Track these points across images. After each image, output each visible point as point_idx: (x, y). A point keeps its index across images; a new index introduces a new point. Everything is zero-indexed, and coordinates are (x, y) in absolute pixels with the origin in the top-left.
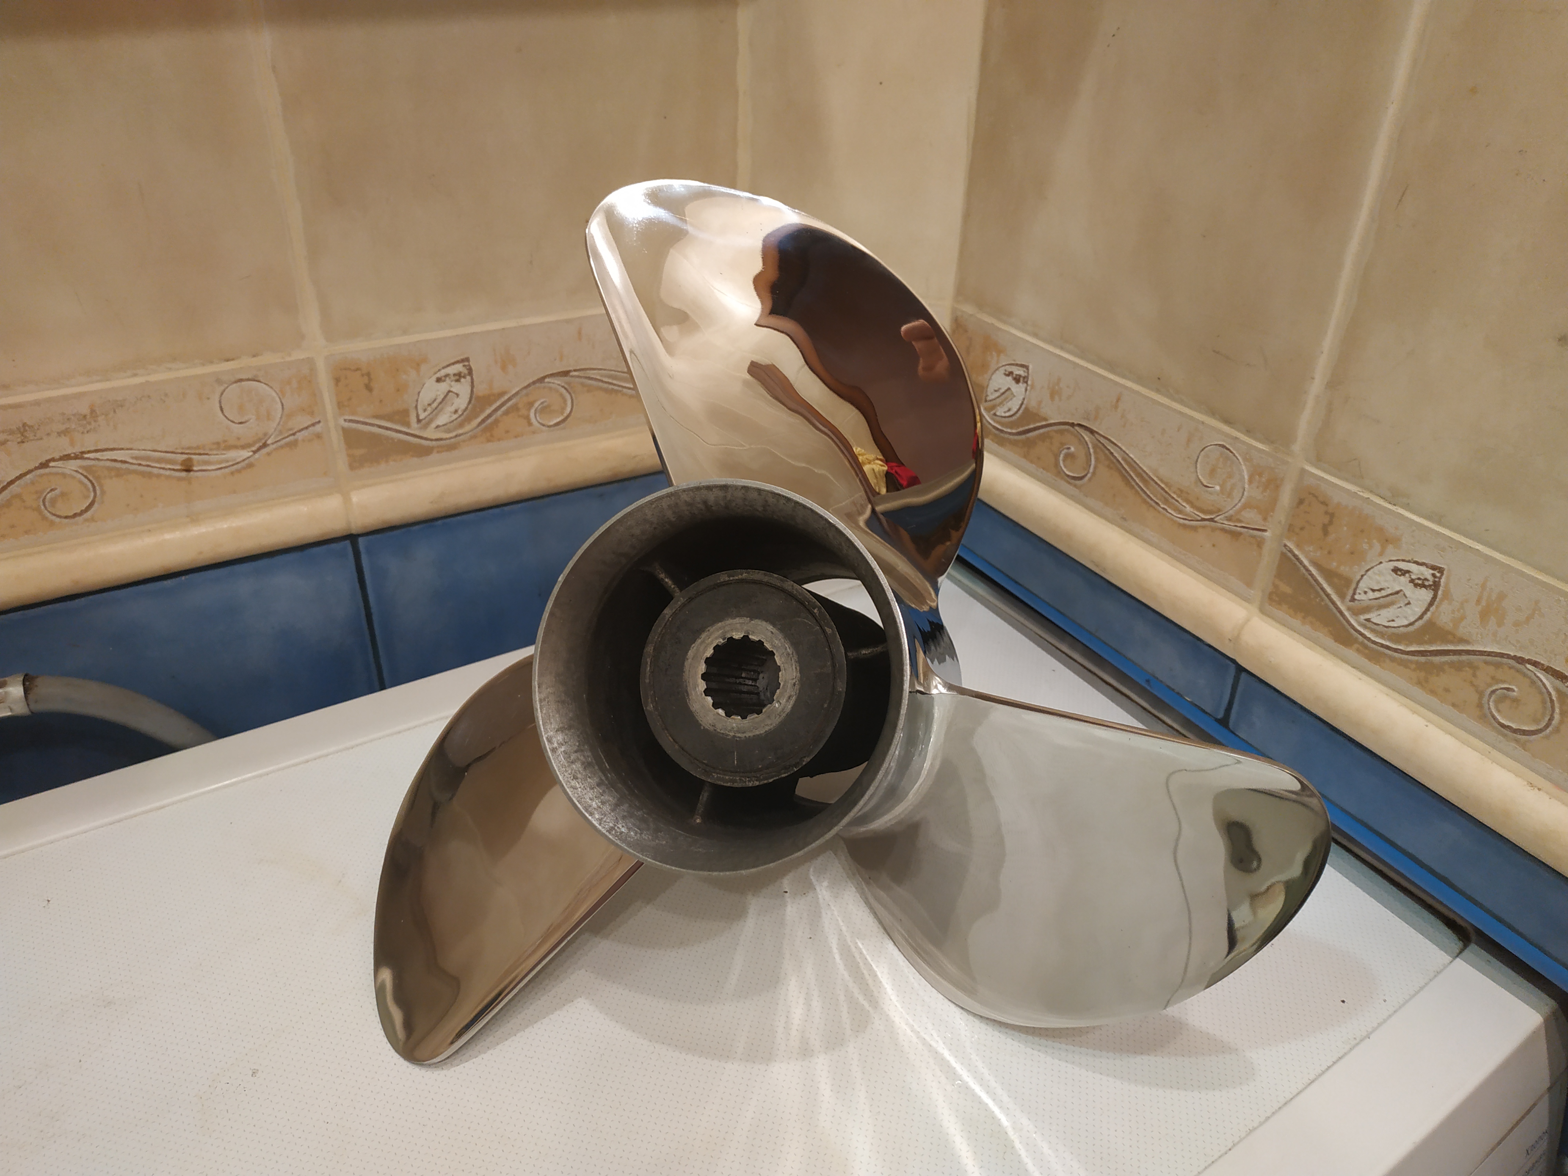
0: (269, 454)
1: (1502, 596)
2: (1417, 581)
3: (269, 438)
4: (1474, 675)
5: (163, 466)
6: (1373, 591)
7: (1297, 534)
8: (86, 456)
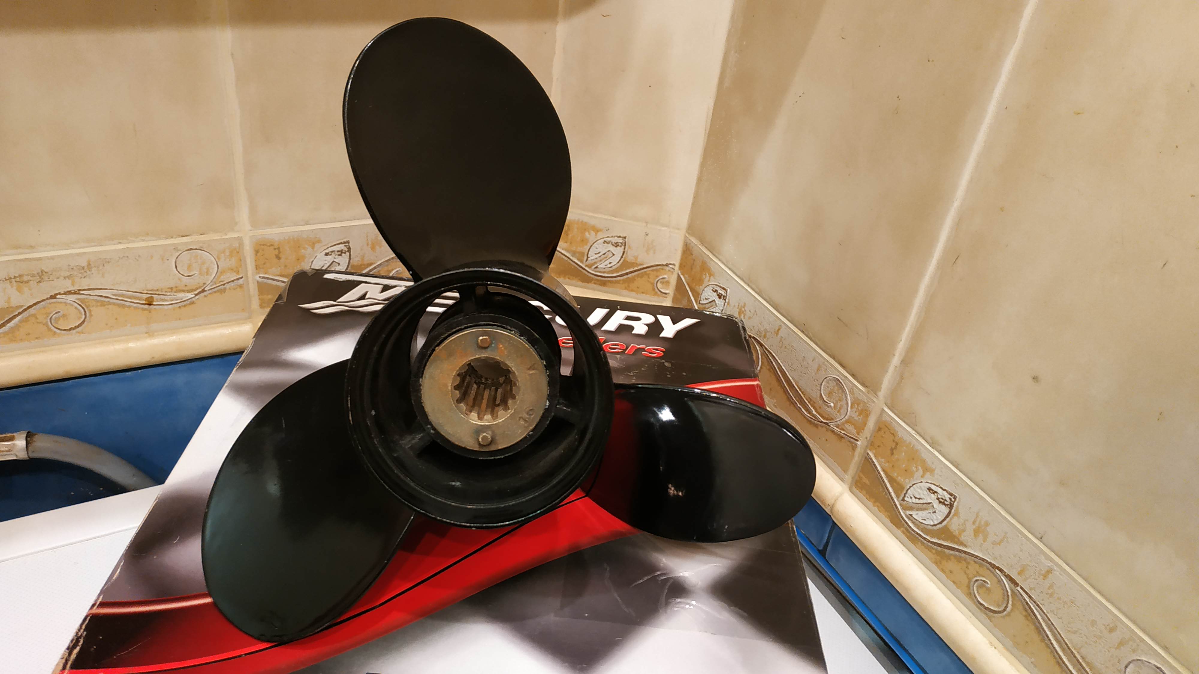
0: (205, 296)
1: (987, 524)
2: (941, 500)
3: (206, 287)
4: (967, 567)
5: (133, 301)
6: (916, 498)
7: (876, 449)
8: (82, 292)
